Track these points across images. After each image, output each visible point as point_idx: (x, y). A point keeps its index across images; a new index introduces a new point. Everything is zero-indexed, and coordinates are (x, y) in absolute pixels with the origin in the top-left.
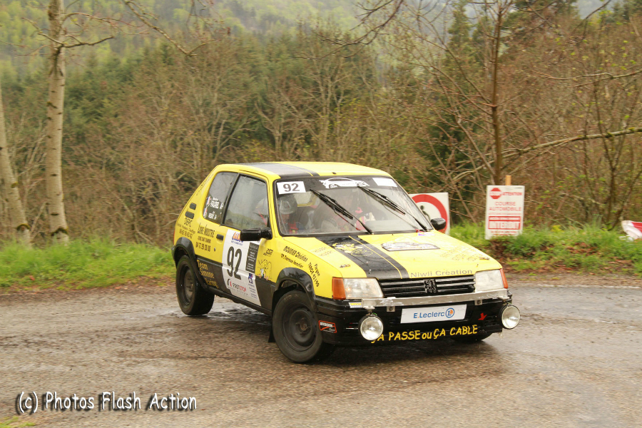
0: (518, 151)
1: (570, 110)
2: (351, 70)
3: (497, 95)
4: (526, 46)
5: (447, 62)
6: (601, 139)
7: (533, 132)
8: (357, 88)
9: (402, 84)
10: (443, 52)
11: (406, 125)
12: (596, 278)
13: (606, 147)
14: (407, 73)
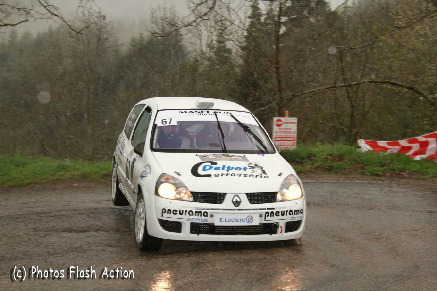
0: (293, 95)
1: (326, 68)
3: (280, 59)
4: (298, 27)
5: (247, 38)
6: (344, 88)
7: (302, 83)
10: (245, 32)
12: (341, 176)
13: (348, 92)
14: (222, 45)
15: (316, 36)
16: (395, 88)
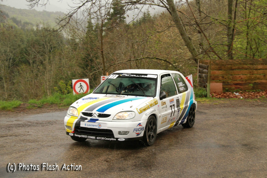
0: (110, 65)
1: (125, 52)
2: (55, 40)
3: (103, 47)
4: (111, 32)
5: (86, 38)
6: (135, 61)
7: (114, 59)
8: (57, 46)
9: (72, 45)
10: (85, 34)
11: (74, 57)
13: (136, 63)
14: (74, 41)
15: (120, 36)
16: (158, 61)
